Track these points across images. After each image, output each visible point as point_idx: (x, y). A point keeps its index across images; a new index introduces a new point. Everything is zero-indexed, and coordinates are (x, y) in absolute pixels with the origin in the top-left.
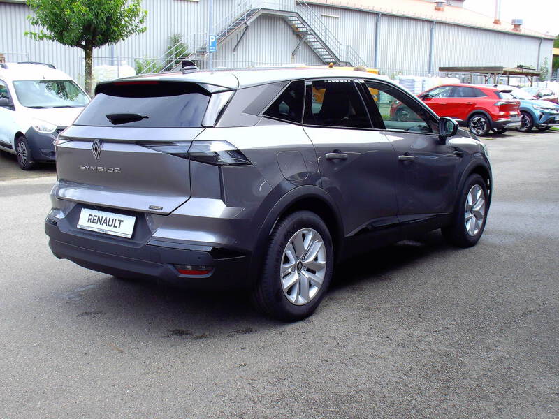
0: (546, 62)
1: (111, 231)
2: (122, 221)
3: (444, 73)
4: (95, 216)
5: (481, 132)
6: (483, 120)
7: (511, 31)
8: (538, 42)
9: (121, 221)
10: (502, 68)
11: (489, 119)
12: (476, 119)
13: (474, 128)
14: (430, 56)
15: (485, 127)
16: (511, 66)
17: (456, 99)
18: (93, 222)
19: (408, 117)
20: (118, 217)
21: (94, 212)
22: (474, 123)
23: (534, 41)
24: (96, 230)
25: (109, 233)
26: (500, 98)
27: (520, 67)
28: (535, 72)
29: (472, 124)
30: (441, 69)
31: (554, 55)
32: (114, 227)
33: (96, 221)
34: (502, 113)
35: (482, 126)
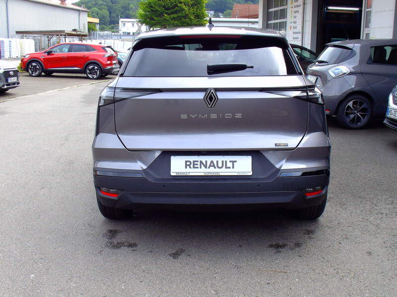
0: (84, 27)
1: (224, 172)
2: (236, 162)
3: (20, 35)
4: (194, 162)
5: (95, 77)
6: (96, 68)
7: (60, 5)
8: (78, 13)
9: (233, 162)
10: (64, 31)
11: (100, 67)
12: (91, 67)
13: (90, 73)
14: (8, 22)
15: (98, 73)
16: (69, 30)
17: (73, 54)
18: (194, 167)
19: (38, 67)
20: (228, 158)
21: (192, 158)
22: (90, 70)
23: (75, 12)
24: (203, 174)
25: (221, 174)
26: (107, 52)
27: (74, 30)
28: (84, 34)
29: (88, 71)
30: (17, 32)
31: (88, 22)
32: (226, 167)
33: (199, 166)
34: (109, 62)
35: (96, 72)
